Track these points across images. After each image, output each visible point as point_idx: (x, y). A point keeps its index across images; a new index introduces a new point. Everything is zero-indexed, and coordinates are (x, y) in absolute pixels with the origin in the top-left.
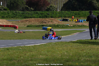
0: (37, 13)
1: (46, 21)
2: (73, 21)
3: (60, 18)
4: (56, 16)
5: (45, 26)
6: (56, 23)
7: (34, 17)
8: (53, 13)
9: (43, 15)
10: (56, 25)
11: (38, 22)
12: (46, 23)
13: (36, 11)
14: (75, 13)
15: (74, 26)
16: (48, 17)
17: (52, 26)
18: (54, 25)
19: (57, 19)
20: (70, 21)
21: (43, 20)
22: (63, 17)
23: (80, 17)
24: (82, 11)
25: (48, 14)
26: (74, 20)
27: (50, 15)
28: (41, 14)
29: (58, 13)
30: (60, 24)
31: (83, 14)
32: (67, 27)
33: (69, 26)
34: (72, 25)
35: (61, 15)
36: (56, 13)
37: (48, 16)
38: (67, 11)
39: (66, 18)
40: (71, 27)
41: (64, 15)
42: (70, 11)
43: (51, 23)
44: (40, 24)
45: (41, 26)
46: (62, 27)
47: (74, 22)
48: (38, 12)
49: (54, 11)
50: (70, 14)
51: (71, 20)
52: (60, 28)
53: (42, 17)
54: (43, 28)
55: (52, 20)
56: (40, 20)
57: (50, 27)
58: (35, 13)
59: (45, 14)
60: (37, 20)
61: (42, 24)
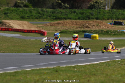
0: (75, 12)
1: (88, 24)
3: (110, 21)
4: (104, 17)
5: (88, 32)
6: (104, 27)
7: (70, 19)
8: (100, 13)
9: (84, 15)
10: (105, 31)
11: (76, 26)
12: (88, 27)
13: (73, 9)
16: (92, 18)
17: (99, 31)
18: (102, 31)
19: (105, 22)
21: (83, 23)
22: (114, 19)
25: (92, 15)
27: (94, 15)
28: (81, 13)
29: (107, 13)
30: (111, 29)
32: (122, 35)
35: (111, 16)
36: (104, 13)
37: (91, 17)
38: (120, 10)
39: (120, 21)
41: (116, 15)
43: (96, 28)
44: (80, 29)
45: (82, 32)
46: (114, 35)
48: (76, 10)
49: (101, 10)
52: (111, 35)
53: (82, 19)
54: (85, 36)
55: (99, 23)
56: (80, 22)
57: (96, 34)
58: (72, 12)
59: (87, 13)
60: (75, 22)
61: (83, 29)
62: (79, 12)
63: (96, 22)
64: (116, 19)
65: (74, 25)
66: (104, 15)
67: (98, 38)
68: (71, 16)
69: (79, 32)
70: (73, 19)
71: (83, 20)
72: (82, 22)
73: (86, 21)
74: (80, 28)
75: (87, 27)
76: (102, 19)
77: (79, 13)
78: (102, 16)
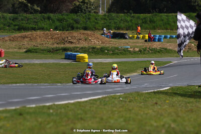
0: (49, 18)
1: (72, 37)
2: (138, 38)
4: (97, 26)
5: (71, 51)
6: (98, 43)
7: (42, 29)
8: (89, 19)
9: (65, 23)
10: (98, 49)
11: (51, 41)
12: (72, 42)
13: (45, 13)
14: (142, 19)
15: (142, 52)
16: (77, 28)
17: (89, 49)
18: (94, 48)
19: (98, 34)
20: (130, 38)
21: (63, 36)
22: (113, 28)
23: (154, 28)
24: (161, 14)
25: (77, 22)
26: (142, 36)
27: (81, 22)
28: (60, 20)
29: (102, 19)
30: (108, 45)
31: (163, 20)
32: (125, 54)
33: (130, 52)
34: (137, 49)
35: (108, 24)
36: (96, 19)
37: (75, 25)
38: (122, 14)
39: (122, 32)
40: (135, 52)
41: (115, 23)
42: (131, 14)
43: (84, 44)
44: (58, 46)
45: (61, 51)
46: (113, 54)
47: (140, 41)
48: (51, 15)
49: (91, 14)
50: (131, 21)
51: (133, 37)
52: (108, 55)
53: (61, 29)
54: (66, 56)
55: (88, 35)
56: (58, 35)
57: (85, 53)
58: (44, 19)
59: (69, 19)
60: (49, 34)
61: (62, 46)
62: (57, 18)
63: (84, 34)
64: (115, 30)
65: (49, 39)
66: (96, 23)
67: (87, 60)
68: (43, 25)
69: (57, 50)
70: (47, 30)
71: (63, 31)
72: (61, 34)
73: (68, 32)
74: (57, 44)
75: (70, 42)
76: (93, 29)
77: (56, 20)
78: (94, 24)
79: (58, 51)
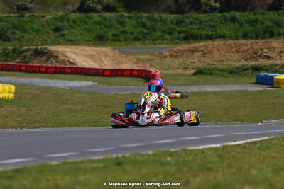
0: (234, 20)
1: (268, 49)
5: (267, 71)
7: (223, 37)
9: (259, 26)
11: (236, 55)
12: (268, 58)
13: (228, 11)
16: (279, 34)
21: (256, 47)
25: (279, 24)
28: (251, 23)
37: (276, 30)
44: (246, 63)
45: (250, 71)
48: (237, 14)
53: (254, 35)
54: (257, 79)
56: (248, 45)
58: (226, 21)
59: (265, 21)
60: (233, 45)
61: (254, 63)
62: (246, 18)
65: (233, 53)
68: (224, 31)
69: (244, 70)
70: (231, 38)
71: (257, 38)
72: (251, 44)
73: (264, 40)
74: (246, 60)
75: (265, 56)
77: (244, 22)
79: (246, 72)
